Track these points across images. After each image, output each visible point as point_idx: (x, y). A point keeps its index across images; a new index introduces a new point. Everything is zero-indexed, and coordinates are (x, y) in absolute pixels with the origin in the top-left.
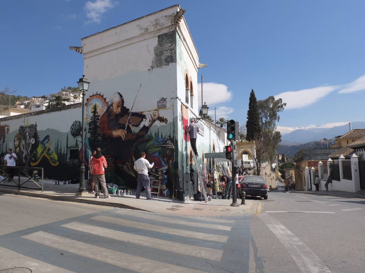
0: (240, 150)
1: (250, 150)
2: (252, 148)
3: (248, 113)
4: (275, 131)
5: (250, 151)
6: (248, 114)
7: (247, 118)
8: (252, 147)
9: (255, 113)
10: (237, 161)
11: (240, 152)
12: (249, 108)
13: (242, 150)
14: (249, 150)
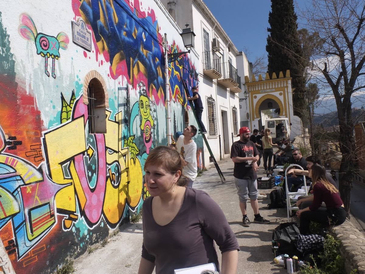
0: (256, 97)
1: (281, 94)
2: (283, 89)
3: (269, 18)
4: (308, 82)
5: (281, 98)
6: (270, 21)
7: (269, 30)
8: (284, 87)
9: (286, 13)
10: (249, 123)
11: (255, 101)
12: (272, 6)
13: (259, 96)
14: (277, 94)
